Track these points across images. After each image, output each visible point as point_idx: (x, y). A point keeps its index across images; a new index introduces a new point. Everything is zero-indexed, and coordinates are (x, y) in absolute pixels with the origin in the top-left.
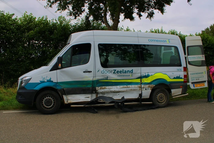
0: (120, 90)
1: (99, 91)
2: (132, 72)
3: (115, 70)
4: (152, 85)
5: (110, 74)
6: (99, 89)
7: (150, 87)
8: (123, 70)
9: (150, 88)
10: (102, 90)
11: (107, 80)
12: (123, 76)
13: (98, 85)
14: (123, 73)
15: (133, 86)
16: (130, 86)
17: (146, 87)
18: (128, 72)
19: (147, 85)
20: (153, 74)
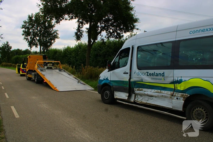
0: (152, 95)
1: (135, 92)
2: (164, 76)
3: (148, 72)
4: (186, 94)
5: (144, 76)
6: (137, 90)
7: (184, 96)
8: (154, 72)
9: (182, 98)
10: (138, 91)
11: (143, 82)
12: (156, 79)
13: (135, 86)
14: (155, 76)
15: (166, 92)
16: (163, 91)
17: (179, 95)
18: (160, 75)
19: (180, 94)
20: (187, 79)
